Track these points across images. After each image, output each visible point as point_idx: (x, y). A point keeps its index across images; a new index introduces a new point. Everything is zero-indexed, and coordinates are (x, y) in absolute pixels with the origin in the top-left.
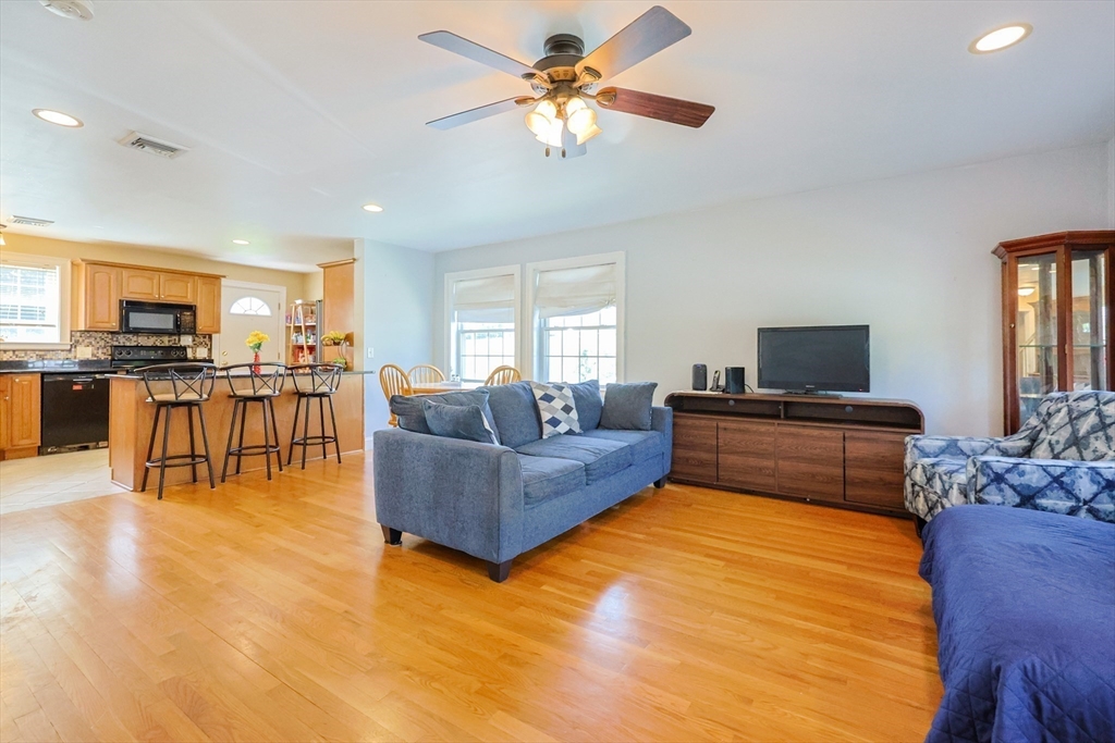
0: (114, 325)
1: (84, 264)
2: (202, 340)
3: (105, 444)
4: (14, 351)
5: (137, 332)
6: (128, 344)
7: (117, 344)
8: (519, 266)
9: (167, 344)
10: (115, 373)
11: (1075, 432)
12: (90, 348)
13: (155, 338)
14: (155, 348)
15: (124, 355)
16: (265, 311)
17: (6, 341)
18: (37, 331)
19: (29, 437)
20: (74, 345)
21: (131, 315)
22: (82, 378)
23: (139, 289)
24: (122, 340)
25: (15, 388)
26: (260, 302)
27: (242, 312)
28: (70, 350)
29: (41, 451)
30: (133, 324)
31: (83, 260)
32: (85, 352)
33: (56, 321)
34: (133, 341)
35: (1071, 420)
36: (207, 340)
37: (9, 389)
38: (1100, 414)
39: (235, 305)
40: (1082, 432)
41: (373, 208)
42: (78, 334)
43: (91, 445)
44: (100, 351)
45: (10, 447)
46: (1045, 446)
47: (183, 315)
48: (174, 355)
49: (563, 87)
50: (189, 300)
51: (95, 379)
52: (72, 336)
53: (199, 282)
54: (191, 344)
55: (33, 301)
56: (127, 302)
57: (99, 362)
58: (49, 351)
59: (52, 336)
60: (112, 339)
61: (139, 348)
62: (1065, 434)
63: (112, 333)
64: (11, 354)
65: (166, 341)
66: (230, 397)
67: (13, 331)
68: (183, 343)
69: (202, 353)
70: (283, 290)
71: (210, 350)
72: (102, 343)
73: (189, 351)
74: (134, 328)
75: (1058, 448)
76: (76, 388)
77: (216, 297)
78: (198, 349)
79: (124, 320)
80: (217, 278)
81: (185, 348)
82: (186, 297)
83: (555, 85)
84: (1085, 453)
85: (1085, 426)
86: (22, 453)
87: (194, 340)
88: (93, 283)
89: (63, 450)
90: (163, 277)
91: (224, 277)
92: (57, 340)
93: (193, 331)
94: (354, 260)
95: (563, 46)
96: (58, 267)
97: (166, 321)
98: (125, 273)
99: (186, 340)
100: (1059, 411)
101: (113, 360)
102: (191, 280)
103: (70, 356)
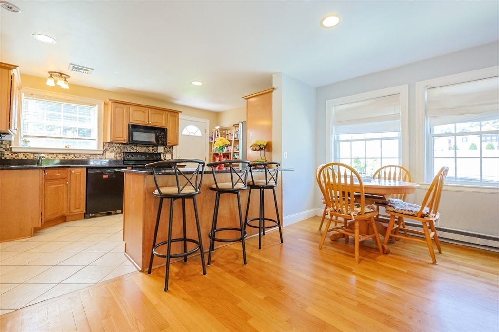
0: (125, 139)
1: (110, 102)
2: (168, 149)
3: (120, 211)
4: (74, 154)
5: (136, 144)
6: (132, 151)
7: (126, 151)
8: (407, 86)
9: (151, 151)
10: (126, 168)
12: (113, 153)
13: (145, 148)
14: (145, 153)
15: (130, 158)
16: (199, 134)
17: (71, 148)
18: (86, 143)
19: (79, 208)
20: (104, 152)
21: (134, 133)
22: (108, 171)
23: (139, 118)
24: (129, 149)
25: (72, 176)
26: (197, 129)
27: (187, 134)
28: (103, 154)
29: (86, 216)
30: (134, 139)
31: (110, 100)
32: (111, 156)
33: (96, 137)
34: (135, 149)
36: (171, 149)
37: (69, 177)
39: (185, 130)
41: (331, 21)
42: (107, 145)
43: (113, 212)
44: (118, 155)
45: (68, 214)
47: (161, 134)
48: (155, 157)
50: (163, 125)
51: (115, 171)
52: (104, 146)
53: (169, 114)
54: (163, 151)
55: (85, 126)
56: (132, 125)
57: (117, 161)
58: (92, 154)
59: (93, 146)
60: (124, 148)
61: (137, 153)
63: (125, 144)
64: (72, 155)
65: (150, 150)
66: (212, 189)
67: (74, 143)
68: (159, 151)
69: (168, 157)
70: (208, 121)
71: (172, 155)
72: (119, 150)
73: (162, 155)
74: (136, 141)
76: (105, 177)
77: (176, 124)
78: (166, 155)
79: (130, 135)
80: (177, 112)
81: (160, 154)
82: (162, 123)
86: (76, 218)
87: (164, 150)
88: (115, 114)
89: (98, 215)
90: (150, 111)
91: (181, 112)
92: (96, 148)
93: (164, 144)
94: (274, 89)
96: (97, 105)
97: (151, 137)
98: (131, 108)
99: (161, 149)
101: (124, 160)
102: (164, 113)
103: (103, 157)
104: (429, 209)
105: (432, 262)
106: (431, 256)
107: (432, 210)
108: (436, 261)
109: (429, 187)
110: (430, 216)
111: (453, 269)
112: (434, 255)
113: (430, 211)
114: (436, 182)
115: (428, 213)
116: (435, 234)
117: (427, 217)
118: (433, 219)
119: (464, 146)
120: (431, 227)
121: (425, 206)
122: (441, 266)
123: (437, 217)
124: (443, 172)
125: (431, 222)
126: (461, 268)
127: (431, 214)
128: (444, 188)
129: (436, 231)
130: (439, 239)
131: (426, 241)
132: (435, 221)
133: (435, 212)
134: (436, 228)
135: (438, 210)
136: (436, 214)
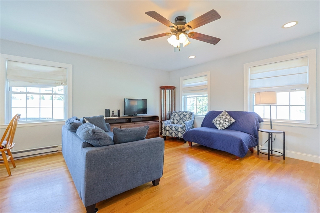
11: (180, 117)
35: (179, 116)
38: (183, 114)
40: (182, 117)
46: (176, 120)
49: (180, 30)
62: (179, 118)
75: (178, 120)
83: (178, 30)
84: (183, 120)
85: (182, 116)
95: (181, 19)
100: (176, 114)
104: (6, 142)
105: (8, 175)
106: (8, 172)
107: (9, 142)
108: (11, 174)
109: (7, 127)
110: (7, 146)
111: (22, 173)
112: (10, 170)
113: (7, 143)
114: (11, 124)
115: (6, 145)
116: (11, 157)
117: (5, 147)
118: (9, 148)
119: (34, 101)
120: (9, 153)
121: (3, 140)
122: (15, 175)
123: (13, 145)
124: (17, 117)
125: (8, 150)
126: (27, 170)
127: (8, 145)
128: (18, 126)
129: (12, 155)
130: (14, 159)
131: (4, 163)
132: (11, 148)
133: (11, 143)
134: (12, 153)
135: (13, 141)
136: (11, 144)
